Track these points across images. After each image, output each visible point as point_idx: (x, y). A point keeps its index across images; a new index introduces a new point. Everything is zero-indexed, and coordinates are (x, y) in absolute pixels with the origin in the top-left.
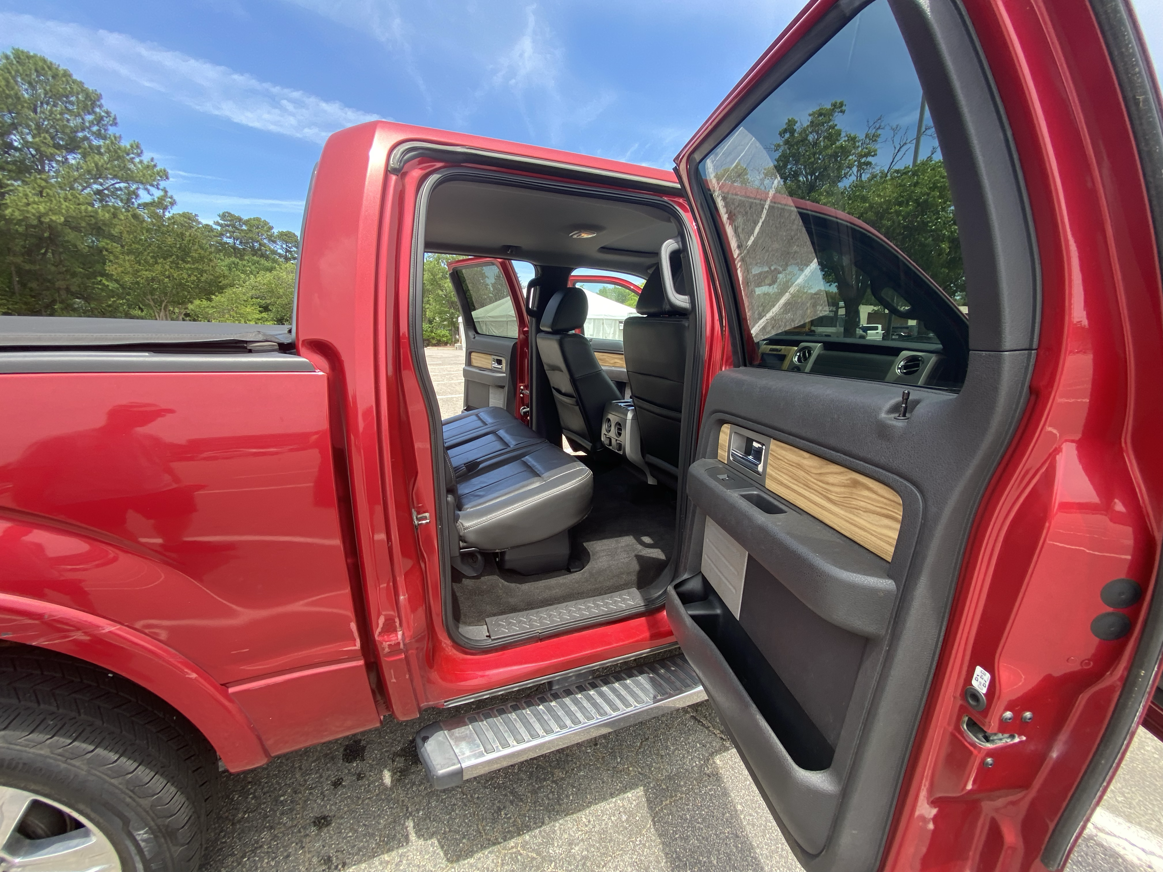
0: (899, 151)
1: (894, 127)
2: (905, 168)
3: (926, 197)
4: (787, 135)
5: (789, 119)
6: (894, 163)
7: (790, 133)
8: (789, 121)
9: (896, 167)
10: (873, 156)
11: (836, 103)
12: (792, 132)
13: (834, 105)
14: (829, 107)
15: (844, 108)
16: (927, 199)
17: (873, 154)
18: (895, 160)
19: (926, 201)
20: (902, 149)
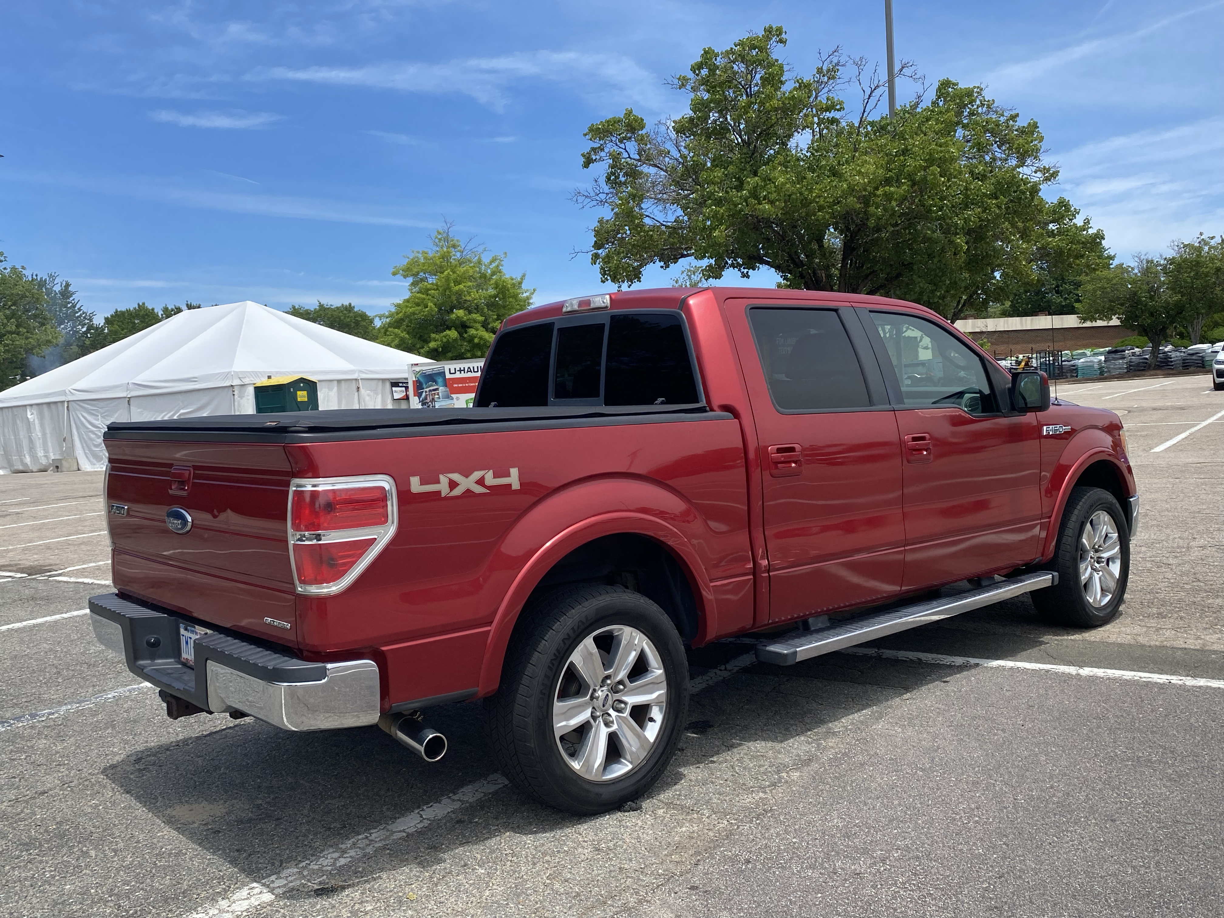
0: (870, 96)
1: (857, 59)
2: (882, 118)
3: (922, 173)
4: (704, 72)
5: (704, 50)
6: (865, 114)
7: (710, 70)
8: (706, 52)
9: (870, 119)
10: (838, 110)
11: (771, 28)
12: (713, 69)
13: (769, 31)
14: (761, 33)
15: (783, 36)
16: (925, 177)
17: (838, 107)
18: (867, 110)
19: (924, 179)
20: (873, 94)
